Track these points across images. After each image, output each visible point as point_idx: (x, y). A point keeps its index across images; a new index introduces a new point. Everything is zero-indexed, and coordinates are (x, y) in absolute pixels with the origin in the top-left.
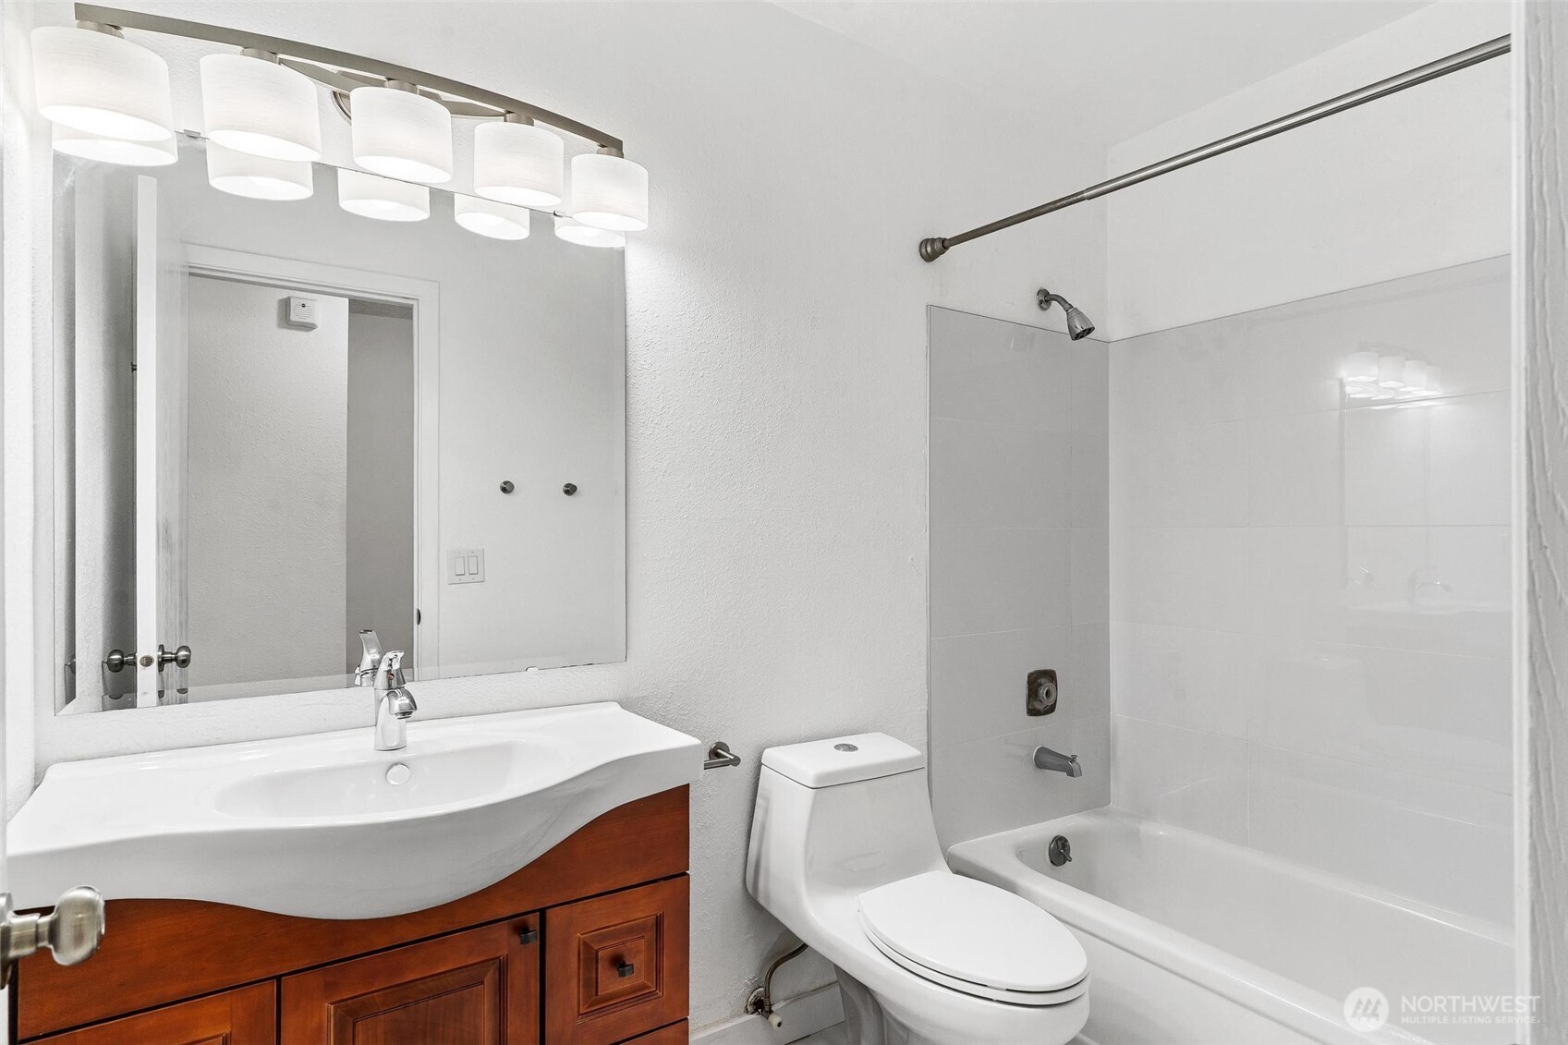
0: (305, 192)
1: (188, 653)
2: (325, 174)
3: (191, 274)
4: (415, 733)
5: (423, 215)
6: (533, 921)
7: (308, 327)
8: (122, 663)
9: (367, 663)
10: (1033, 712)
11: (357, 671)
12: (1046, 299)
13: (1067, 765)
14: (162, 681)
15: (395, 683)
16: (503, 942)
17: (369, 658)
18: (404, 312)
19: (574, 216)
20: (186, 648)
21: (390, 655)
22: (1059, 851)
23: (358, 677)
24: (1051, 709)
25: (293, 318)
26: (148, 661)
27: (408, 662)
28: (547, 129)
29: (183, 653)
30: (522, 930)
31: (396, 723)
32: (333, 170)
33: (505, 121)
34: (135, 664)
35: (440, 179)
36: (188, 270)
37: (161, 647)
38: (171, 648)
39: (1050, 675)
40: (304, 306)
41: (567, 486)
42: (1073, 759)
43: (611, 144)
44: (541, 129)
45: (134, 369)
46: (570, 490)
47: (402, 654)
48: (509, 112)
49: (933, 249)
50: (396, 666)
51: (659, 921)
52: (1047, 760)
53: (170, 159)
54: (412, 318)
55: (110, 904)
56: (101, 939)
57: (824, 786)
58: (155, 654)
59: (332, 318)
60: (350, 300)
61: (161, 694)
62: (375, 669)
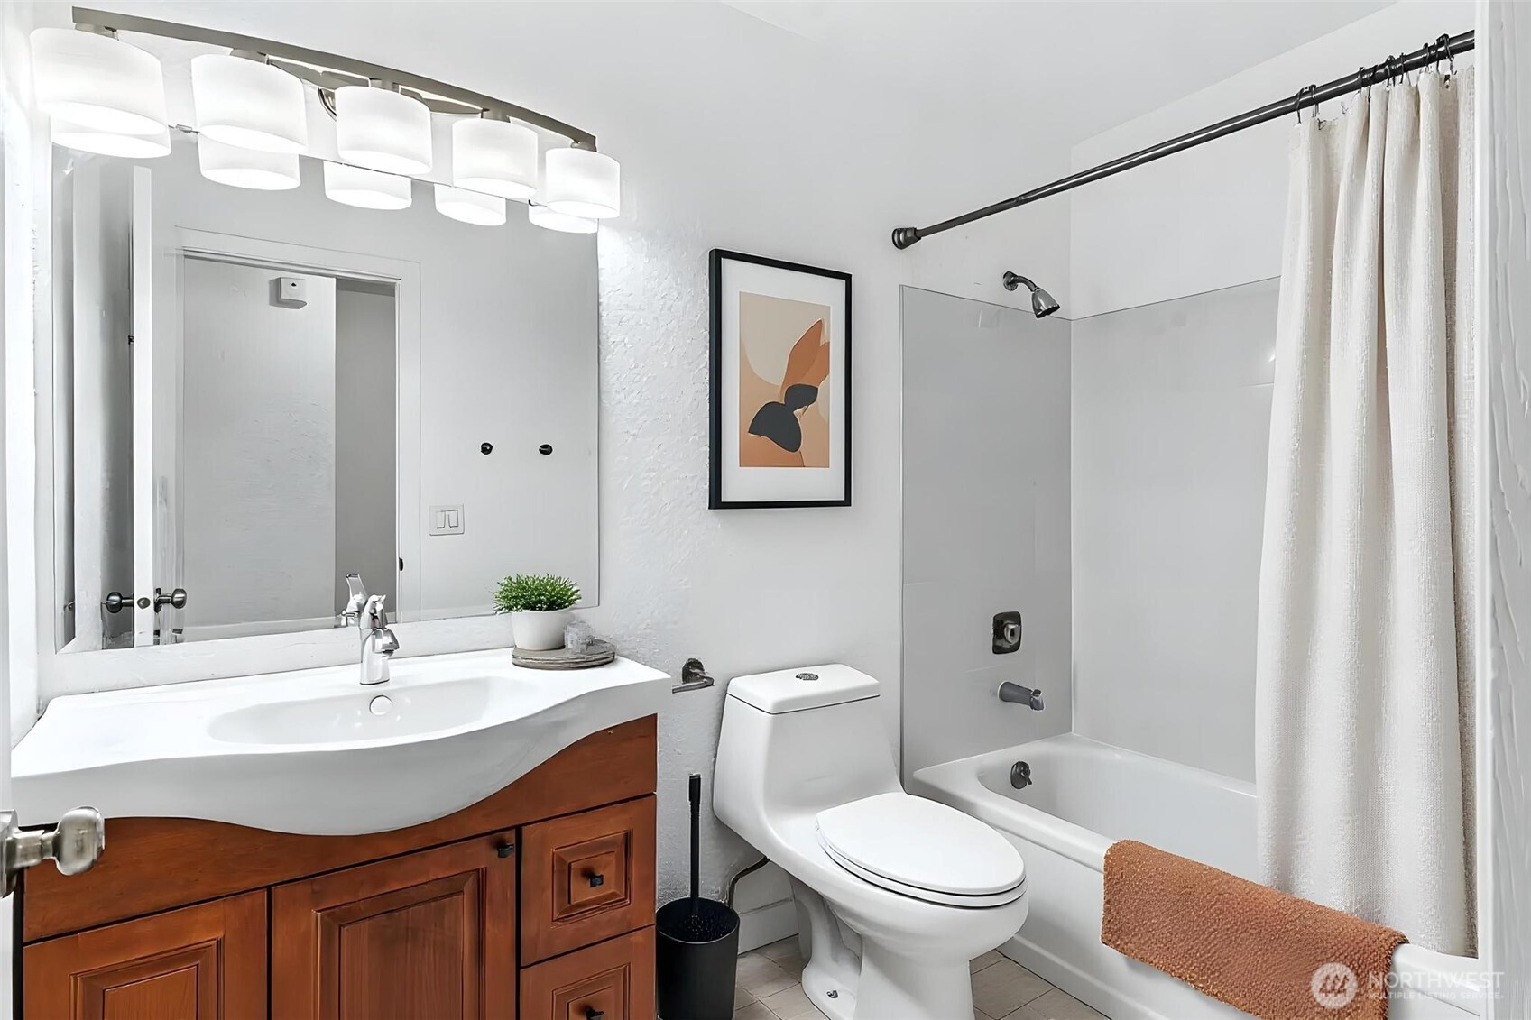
0: (292, 182)
1: (183, 595)
2: (311, 167)
3: (186, 256)
4: (398, 669)
5: (406, 203)
6: (510, 836)
7: (298, 305)
8: (120, 605)
9: (352, 605)
10: (998, 650)
11: (344, 612)
12: (1012, 281)
13: (1031, 699)
14: (158, 621)
15: (378, 624)
16: (483, 855)
17: (354, 601)
18: (386, 290)
19: (549, 205)
20: (183, 591)
21: (374, 598)
22: (1020, 775)
23: (344, 618)
24: (1016, 648)
25: (284, 296)
26: (145, 603)
27: (390, 605)
28: (523, 125)
29: (179, 596)
30: (500, 845)
31: (380, 660)
32: (319, 162)
33: (482, 117)
34: (132, 605)
35: (422, 171)
36: (182, 252)
37: (158, 591)
38: (167, 591)
39: (1016, 618)
40: (294, 285)
41: (543, 446)
42: (1037, 692)
43: (584, 140)
44: (516, 126)
45: (131, 340)
46: (546, 450)
47: (384, 597)
48: (485, 110)
49: (906, 238)
50: (379, 607)
51: (628, 838)
52: (1011, 694)
53: (164, 151)
54: (394, 296)
55: (109, 823)
56: (101, 852)
57: (783, 712)
58: (152, 597)
59: (321, 295)
60: (337, 279)
61: (157, 633)
62: (359, 612)
